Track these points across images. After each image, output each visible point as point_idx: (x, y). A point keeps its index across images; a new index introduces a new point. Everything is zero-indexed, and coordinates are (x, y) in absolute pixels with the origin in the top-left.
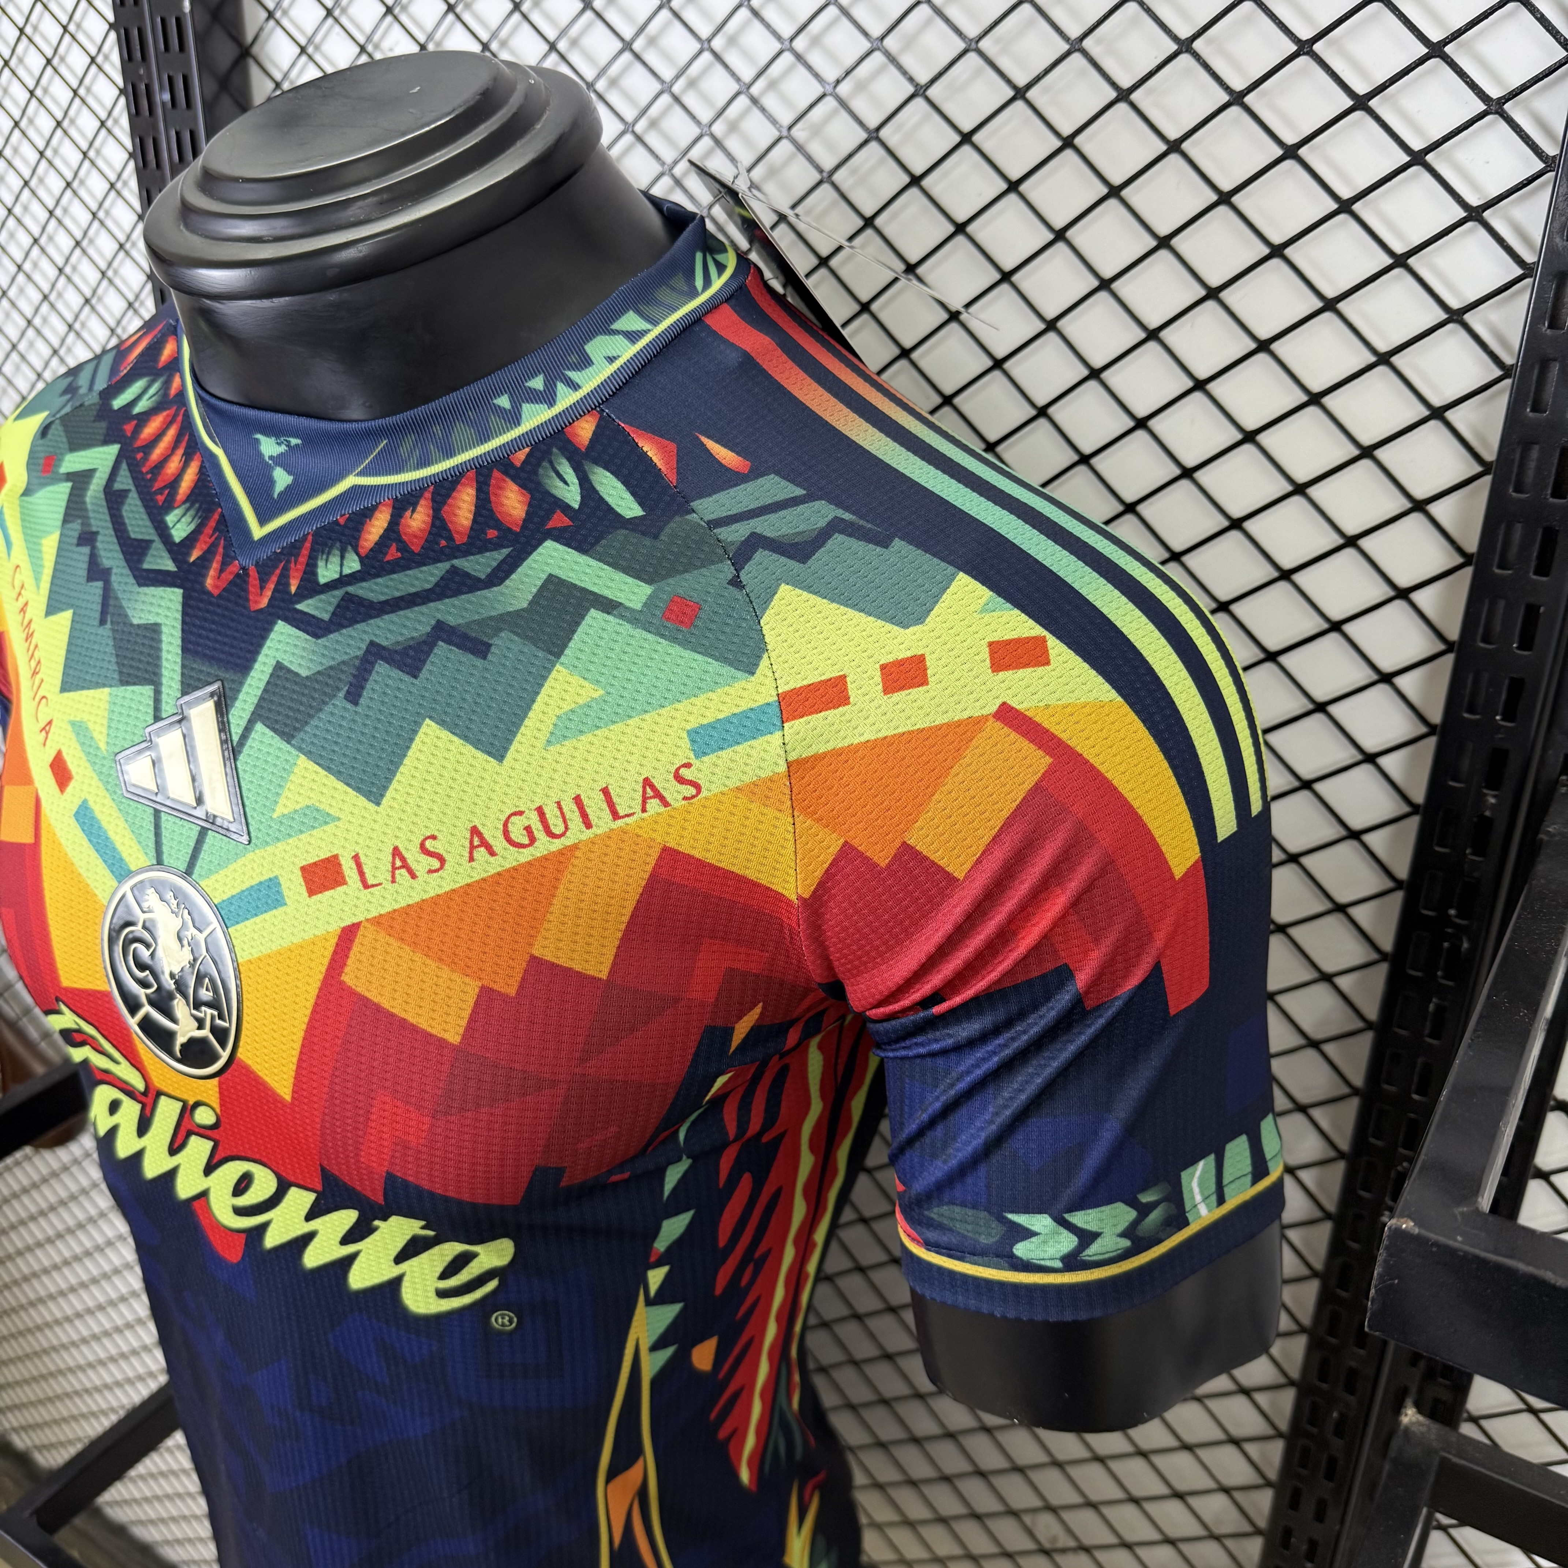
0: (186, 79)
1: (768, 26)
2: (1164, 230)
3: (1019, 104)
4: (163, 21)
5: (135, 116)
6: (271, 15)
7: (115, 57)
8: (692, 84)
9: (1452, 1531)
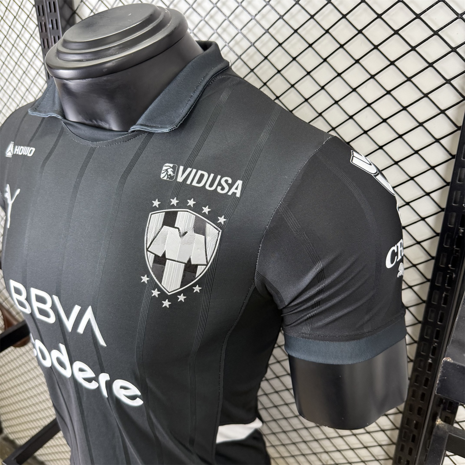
0: (56, 20)
9: (451, 457)
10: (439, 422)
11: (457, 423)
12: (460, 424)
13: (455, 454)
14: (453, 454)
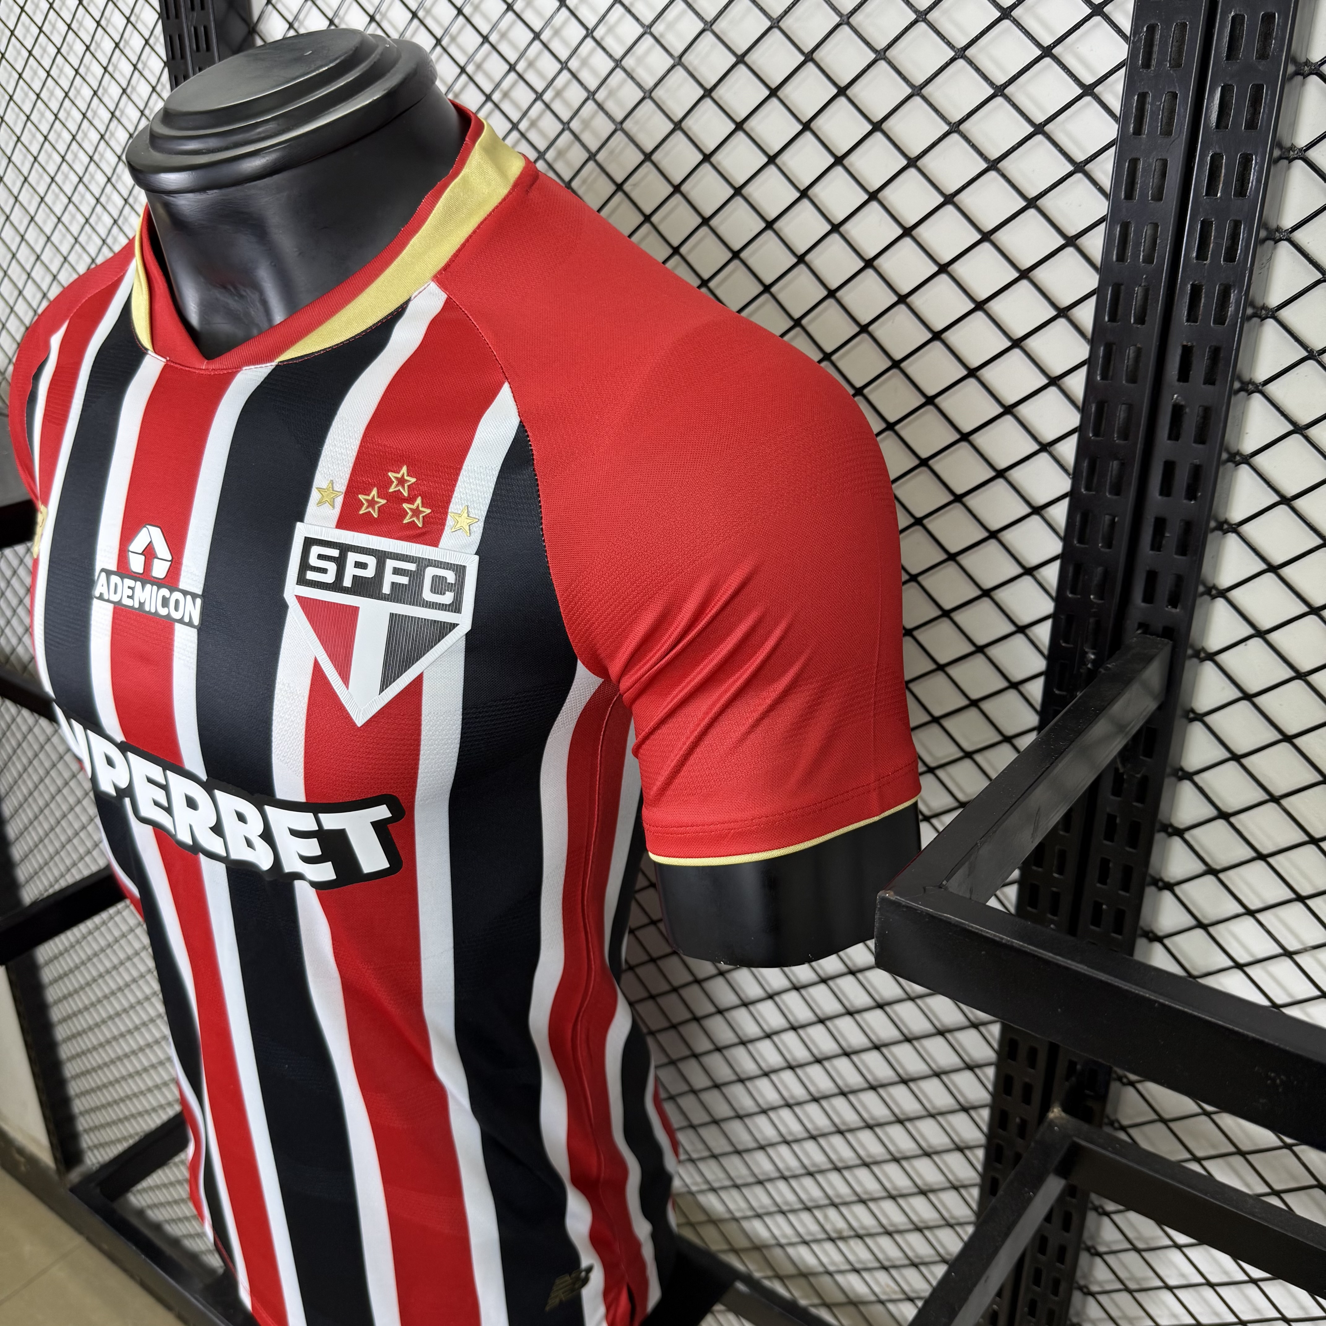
1: (607, 114)
2: (869, 255)
3: (772, 167)
9: (1115, 1217)
10: (1056, 1113)
11: (1124, 1128)
12: (1132, 1131)
13: (1128, 1208)
14: (1121, 1208)
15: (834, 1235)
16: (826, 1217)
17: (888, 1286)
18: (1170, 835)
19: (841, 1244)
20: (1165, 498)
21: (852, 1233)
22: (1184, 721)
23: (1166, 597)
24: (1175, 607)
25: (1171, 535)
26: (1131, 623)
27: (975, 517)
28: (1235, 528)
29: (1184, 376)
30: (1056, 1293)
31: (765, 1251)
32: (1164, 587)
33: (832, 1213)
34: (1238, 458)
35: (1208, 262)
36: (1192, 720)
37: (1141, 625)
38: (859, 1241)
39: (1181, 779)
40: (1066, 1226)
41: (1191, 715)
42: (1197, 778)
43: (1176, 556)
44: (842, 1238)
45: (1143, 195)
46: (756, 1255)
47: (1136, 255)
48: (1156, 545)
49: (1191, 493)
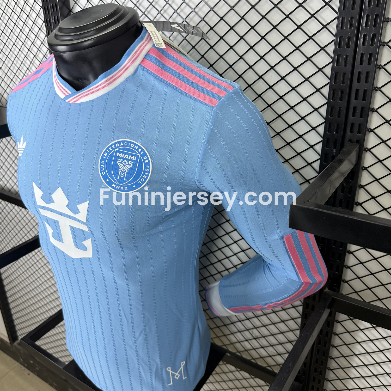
2: (263, 35)
3: (232, 11)
4: (52, 4)
5: (47, 26)
6: (76, 3)
7: (42, 14)
8: (165, 11)
15: (255, 337)
16: (253, 332)
17: (272, 352)
18: (357, 205)
19: (257, 339)
20: (356, 101)
21: (261, 336)
22: (362, 170)
23: (357, 132)
24: (360, 134)
25: (358, 111)
26: (346, 140)
27: (297, 113)
28: (376, 110)
29: (361, 63)
30: (325, 346)
31: (234, 344)
32: (356, 128)
33: (255, 331)
34: (377, 89)
35: (369, 28)
36: (363, 170)
37: (350, 140)
38: (263, 339)
39: (360, 188)
40: (328, 326)
41: (363, 168)
42: (366, 187)
43: (360, 118)
44: (258, 338)
45: (349, 8)
46: (232, 346)
47: (346, 27)
48: (354, 116)
49: (364, 99)
